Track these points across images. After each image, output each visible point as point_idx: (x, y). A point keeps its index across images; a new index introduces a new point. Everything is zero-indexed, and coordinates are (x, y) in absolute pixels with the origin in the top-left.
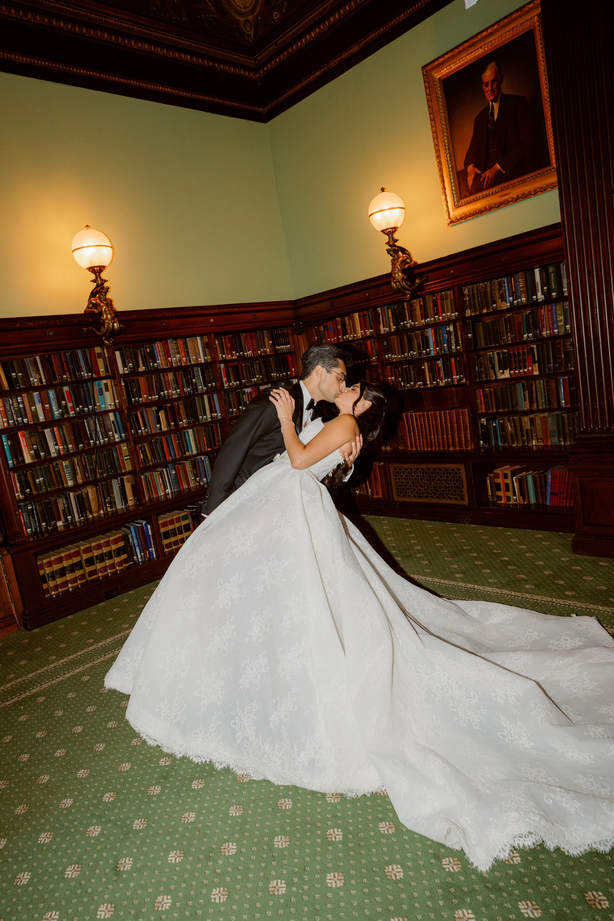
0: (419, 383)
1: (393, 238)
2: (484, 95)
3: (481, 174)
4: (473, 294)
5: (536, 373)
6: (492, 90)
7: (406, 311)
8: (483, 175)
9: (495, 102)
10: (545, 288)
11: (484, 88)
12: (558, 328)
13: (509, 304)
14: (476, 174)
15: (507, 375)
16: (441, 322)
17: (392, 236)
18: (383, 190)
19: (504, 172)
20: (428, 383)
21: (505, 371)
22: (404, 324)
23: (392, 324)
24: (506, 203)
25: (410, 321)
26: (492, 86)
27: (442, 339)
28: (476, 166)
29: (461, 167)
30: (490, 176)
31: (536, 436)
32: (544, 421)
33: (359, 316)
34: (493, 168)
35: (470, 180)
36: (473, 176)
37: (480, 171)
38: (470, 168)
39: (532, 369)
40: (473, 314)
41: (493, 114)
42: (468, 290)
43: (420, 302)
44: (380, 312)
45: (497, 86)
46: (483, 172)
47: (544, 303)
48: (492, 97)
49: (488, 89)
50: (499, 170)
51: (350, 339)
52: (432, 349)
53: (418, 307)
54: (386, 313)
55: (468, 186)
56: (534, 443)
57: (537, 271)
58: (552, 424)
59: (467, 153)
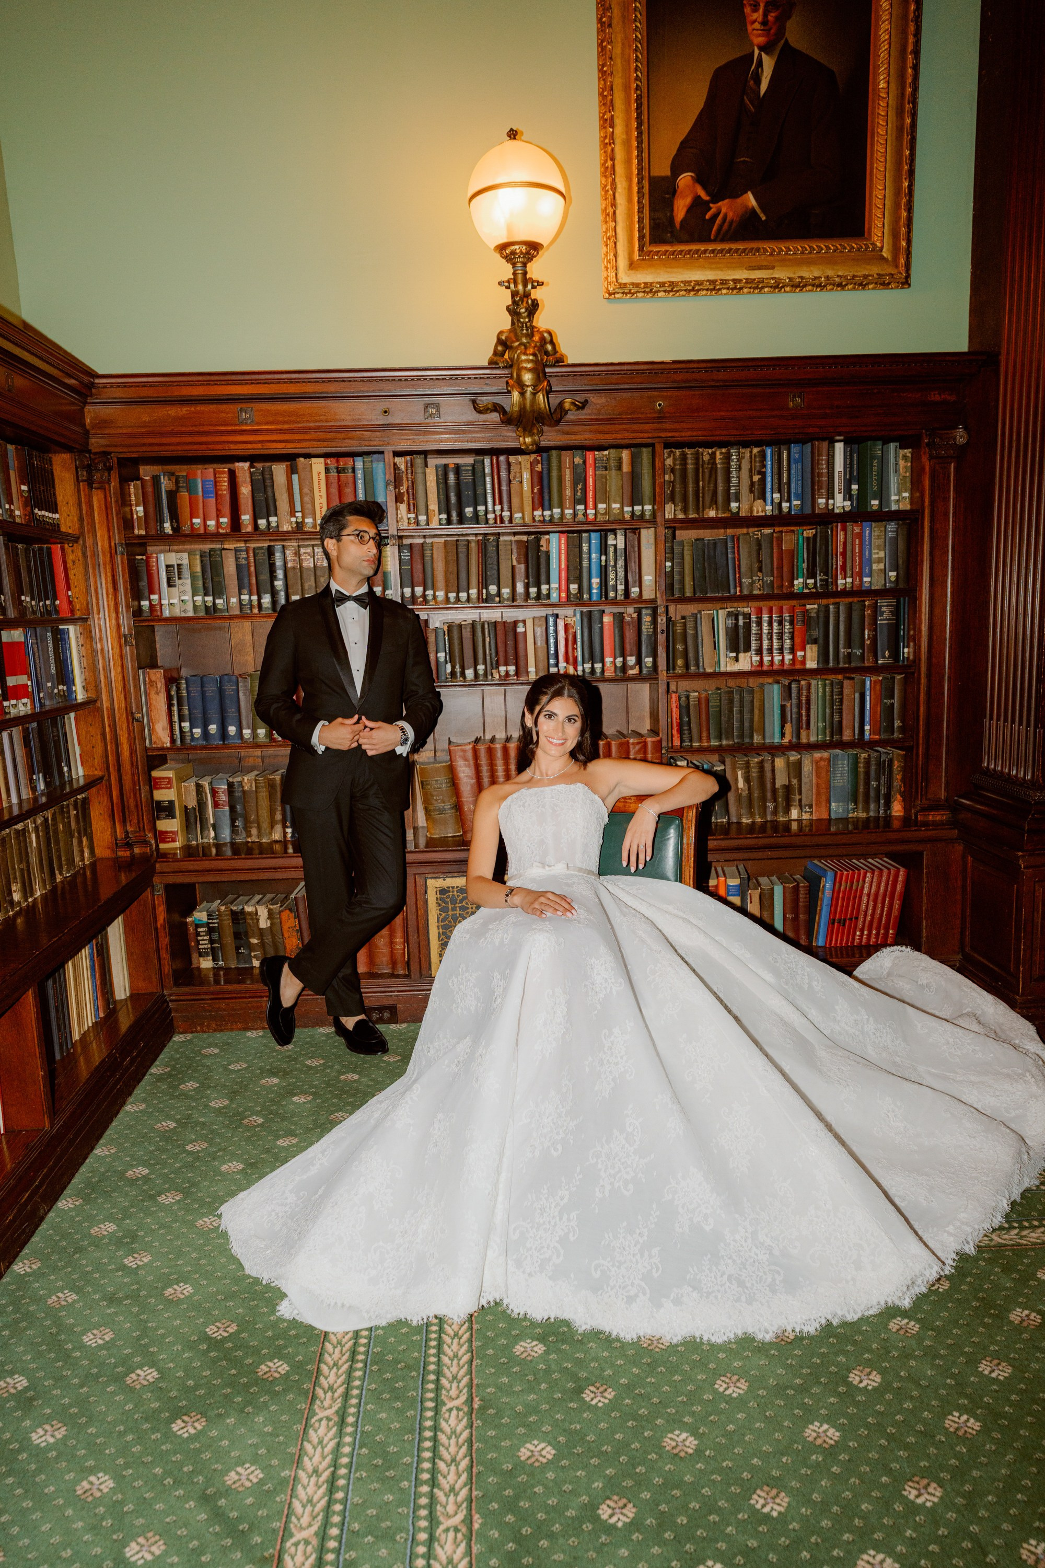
0: (502, 669)
1: (525, 273)
2: (745, 25)
3: (707, 203)
4: (684, 471)
5: (811, 664)
6: (764, 23)
7: (488, 479)
8: (714, 208)
9: (767, 54)
10: (855, 487)
11: (747, 10)
12: (870, 575)
13: (769, 508)
14: (697, 198)
15: (746, 662)
16: (588, 523)
17: (525, 265)
18: (513, 134)
19: (764, 218)
20: (532, 669)
21: (741, 655)
22: (476, 512)
23: (434, 506)
24: (756, 286)
25: (498, 507)
26: (765, 15)
27: (585, 564)
28: (700, 179)
29: (662, 169)
30: (731, 215)
31: (800, 800)
32: (824, 771)
33: (327, 470)
34: (739, 200)
35: (680, 208)
36: (688, 200)
37: (708, 193)
38: (685, 179)
39: (804, 656)
40: (681, 516)
41: (758, 81)
42: (675, 459)
43: (532, 465)
44: (403, 467)
45: (777, 18)
46: (715, 202)
47: (845, 517)
48: (761, 40)
49: (755, 16)
50: (753, 210)
51: (286, 527)
52: (554, 585)
53: (526, 476)
54: (420, 477)
55: (671, 220)
56: (794, 814)
57: (839, 447)
58: (841, 776)
59: (682, 143)
